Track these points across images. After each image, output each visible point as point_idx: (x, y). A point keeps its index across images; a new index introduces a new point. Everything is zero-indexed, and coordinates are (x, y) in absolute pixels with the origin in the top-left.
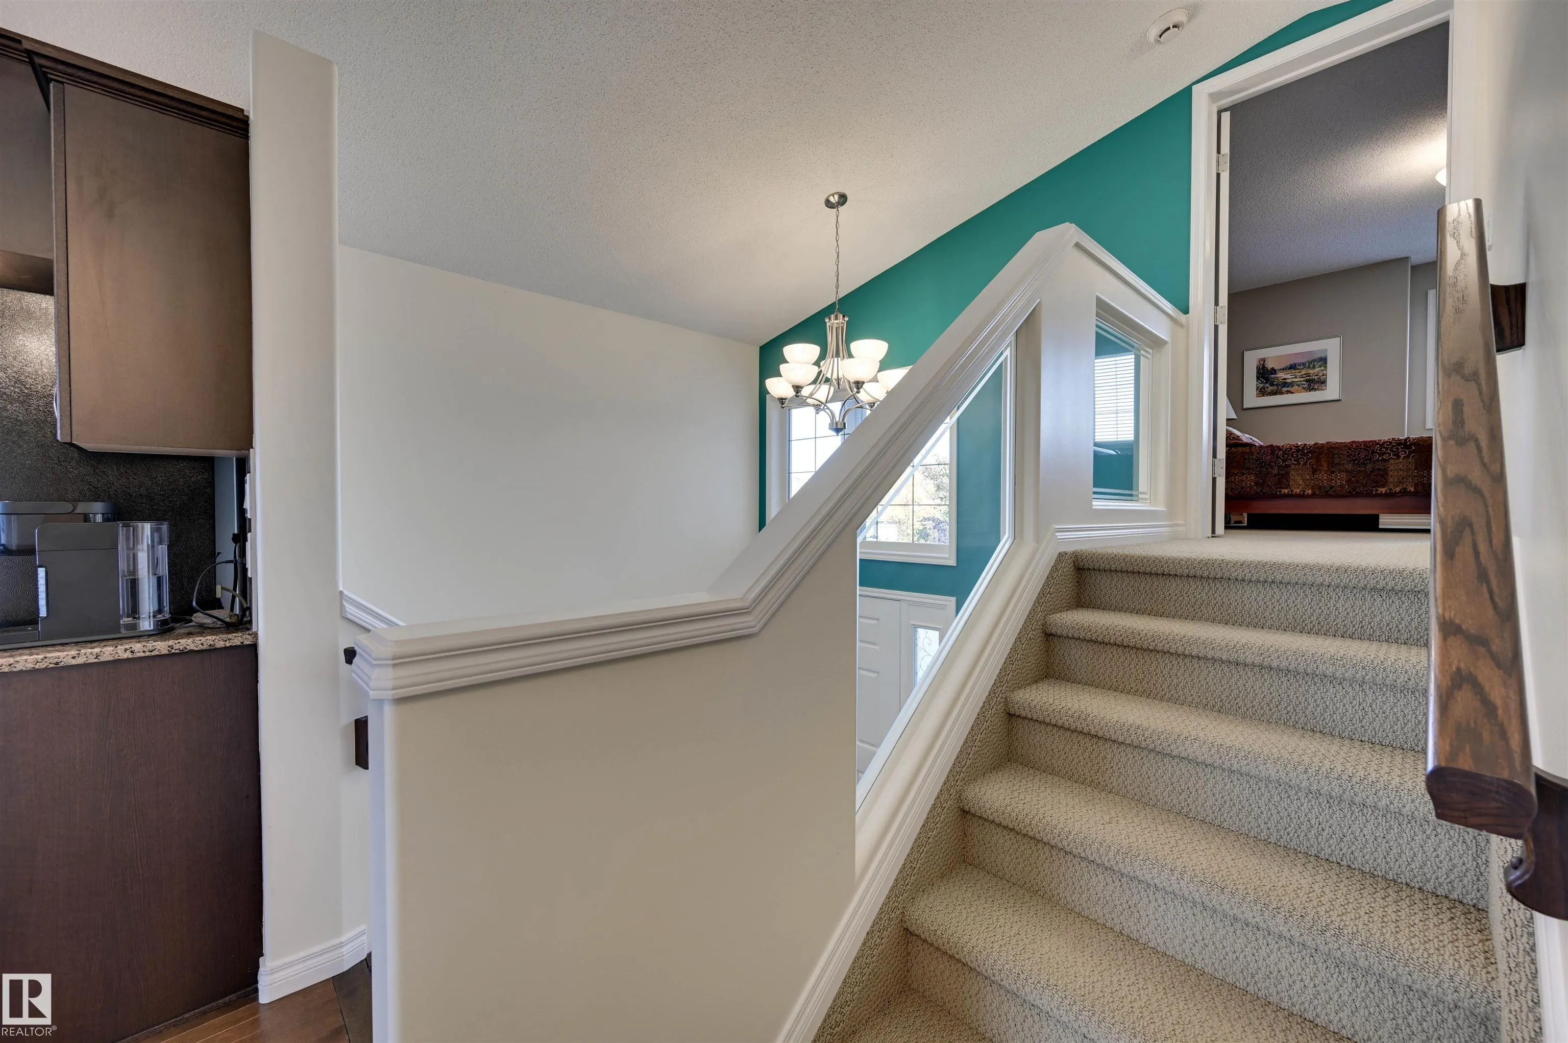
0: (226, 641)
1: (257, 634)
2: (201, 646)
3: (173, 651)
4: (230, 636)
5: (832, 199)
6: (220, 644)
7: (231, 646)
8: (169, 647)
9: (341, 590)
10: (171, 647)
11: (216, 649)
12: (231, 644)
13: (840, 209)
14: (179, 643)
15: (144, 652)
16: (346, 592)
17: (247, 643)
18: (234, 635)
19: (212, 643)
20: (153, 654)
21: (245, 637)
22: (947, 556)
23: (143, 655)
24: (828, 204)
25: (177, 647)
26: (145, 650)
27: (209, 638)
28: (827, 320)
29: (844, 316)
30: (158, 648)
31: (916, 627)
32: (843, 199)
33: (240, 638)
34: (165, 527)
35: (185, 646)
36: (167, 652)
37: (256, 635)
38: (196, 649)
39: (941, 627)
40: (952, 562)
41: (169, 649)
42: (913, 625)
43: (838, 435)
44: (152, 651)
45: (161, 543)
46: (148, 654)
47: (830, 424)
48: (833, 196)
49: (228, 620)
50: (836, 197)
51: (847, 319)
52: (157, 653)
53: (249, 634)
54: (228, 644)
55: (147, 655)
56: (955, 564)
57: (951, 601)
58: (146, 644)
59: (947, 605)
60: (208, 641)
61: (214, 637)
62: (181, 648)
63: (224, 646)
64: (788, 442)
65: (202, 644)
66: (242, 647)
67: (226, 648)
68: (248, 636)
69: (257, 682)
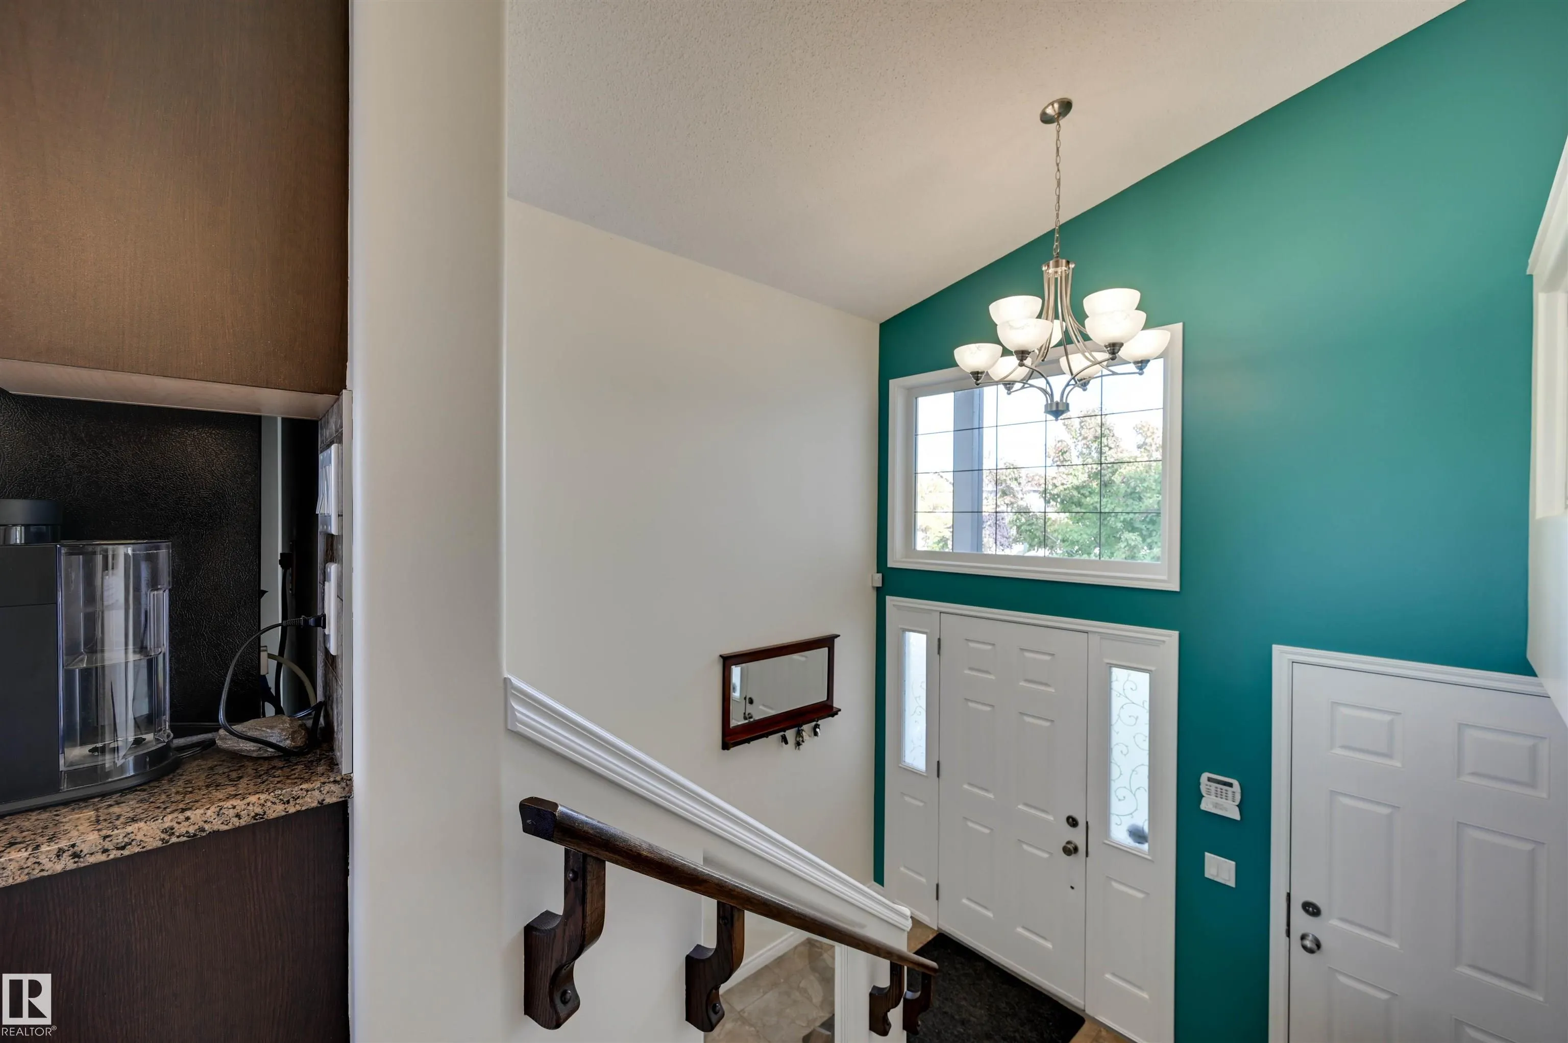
0: (288, 802)
1: (350, 780)
2: (236, 820)
3: (174, 840)
4: (296, 791)
5: (1050, 111)
6: (276, 811)
7: (298, 812)
8: (164, 831)
9: (506, 676)
10: (170, 831)
11: (269, 821)
12: (298, 808)
13: (1063, 121)
14: (188, 819)
15: (105, 851)
16: (516, 681)
17: (330, 800)
18: (304, 786)
19: (259, 810)
20: (126, 853)
21: (326, 788)
22: (1165, 578)
23: (103, 858)
24: (1046, 119)
25: (182, 829)
26: (108, 845)
27: (253, 799)
28: (1044, 268)
29: (1068, 263)
30: (139, 837)
31: (1111, 665)
32: (1066, 106)
33: (317, 793)
34: (163, 553)
35: (201, 824)
36: (159, 844)
37: (348, 781)
38: (225, 828)
39: (1153, 669)
40: (1175, 586)
41: (163, 836)
42: (1108, 663)
43: (1057, 420)
44: (123, 848)
45: (154, 584)
46: (114, 854)
47: (1046, 406)
48: (1053, 105)
49: (287, 743)
50: (1056, 106)
51: (1072, 266)
52: (137, 850)
53: (335, 782)
54: (292, 810)
55: (112, 857)
56: (1178, 589)
57: (1170, 636)
58: (109, 833)
59: (1164, 642)
60: (251, 808)
61: (263, 797)
62: (192, 830)
63: (284, 813)
64: (914, 437)
65: (238, 816)
66: (323, 808)
67: (287, 817)
68: (333, 787)
69: (346, 873)
